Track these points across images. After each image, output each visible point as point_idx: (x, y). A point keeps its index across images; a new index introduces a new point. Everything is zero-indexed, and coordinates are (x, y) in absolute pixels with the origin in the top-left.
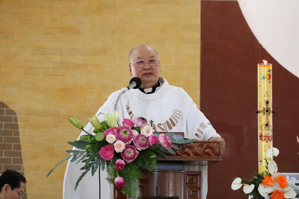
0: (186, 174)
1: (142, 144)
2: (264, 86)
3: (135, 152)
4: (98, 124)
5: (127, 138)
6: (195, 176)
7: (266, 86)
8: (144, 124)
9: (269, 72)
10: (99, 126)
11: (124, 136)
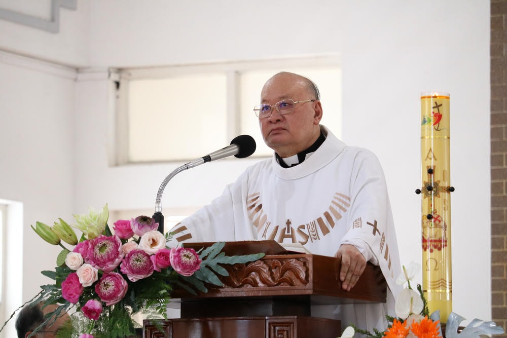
0: (269, 324)
1: (134, 268)
2: (430, 138)
3: (117, 285)
4: (66, 234)
5: (104, 258)
6: (287, 326)
7: (432, 137)
8: (144, 230)
9: (436, 109)
10: (69, 238)
11: (99, 254)
